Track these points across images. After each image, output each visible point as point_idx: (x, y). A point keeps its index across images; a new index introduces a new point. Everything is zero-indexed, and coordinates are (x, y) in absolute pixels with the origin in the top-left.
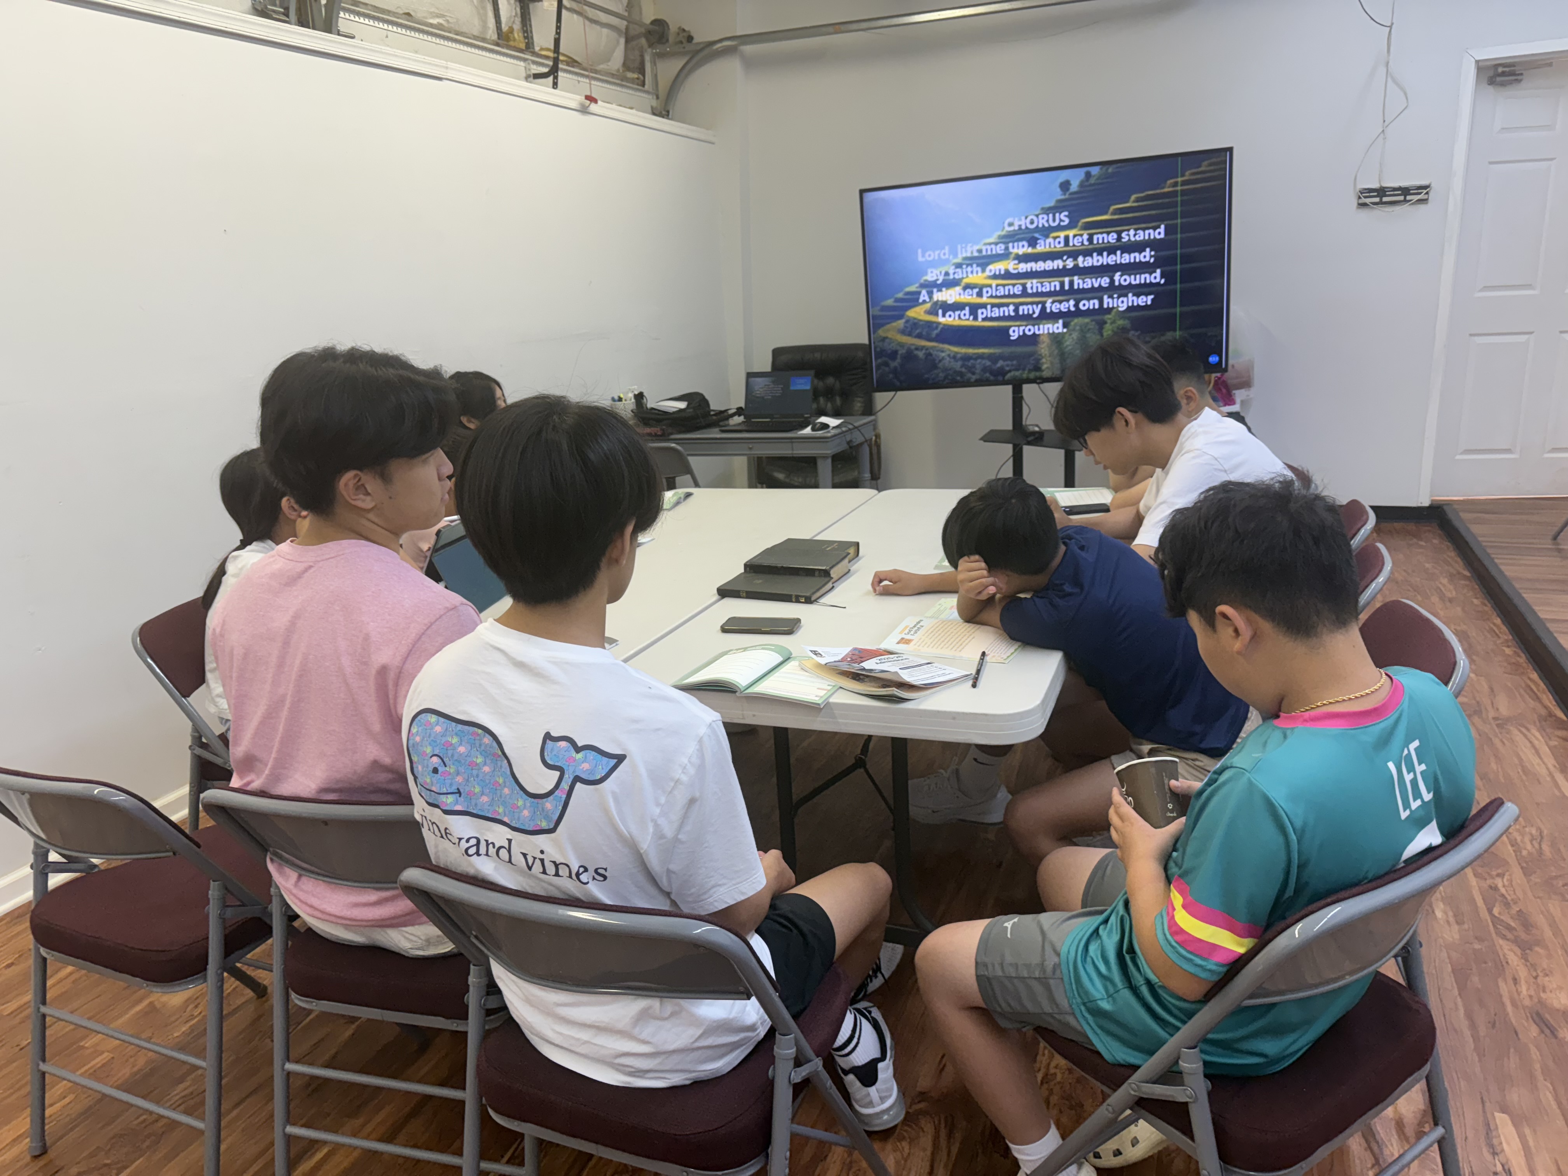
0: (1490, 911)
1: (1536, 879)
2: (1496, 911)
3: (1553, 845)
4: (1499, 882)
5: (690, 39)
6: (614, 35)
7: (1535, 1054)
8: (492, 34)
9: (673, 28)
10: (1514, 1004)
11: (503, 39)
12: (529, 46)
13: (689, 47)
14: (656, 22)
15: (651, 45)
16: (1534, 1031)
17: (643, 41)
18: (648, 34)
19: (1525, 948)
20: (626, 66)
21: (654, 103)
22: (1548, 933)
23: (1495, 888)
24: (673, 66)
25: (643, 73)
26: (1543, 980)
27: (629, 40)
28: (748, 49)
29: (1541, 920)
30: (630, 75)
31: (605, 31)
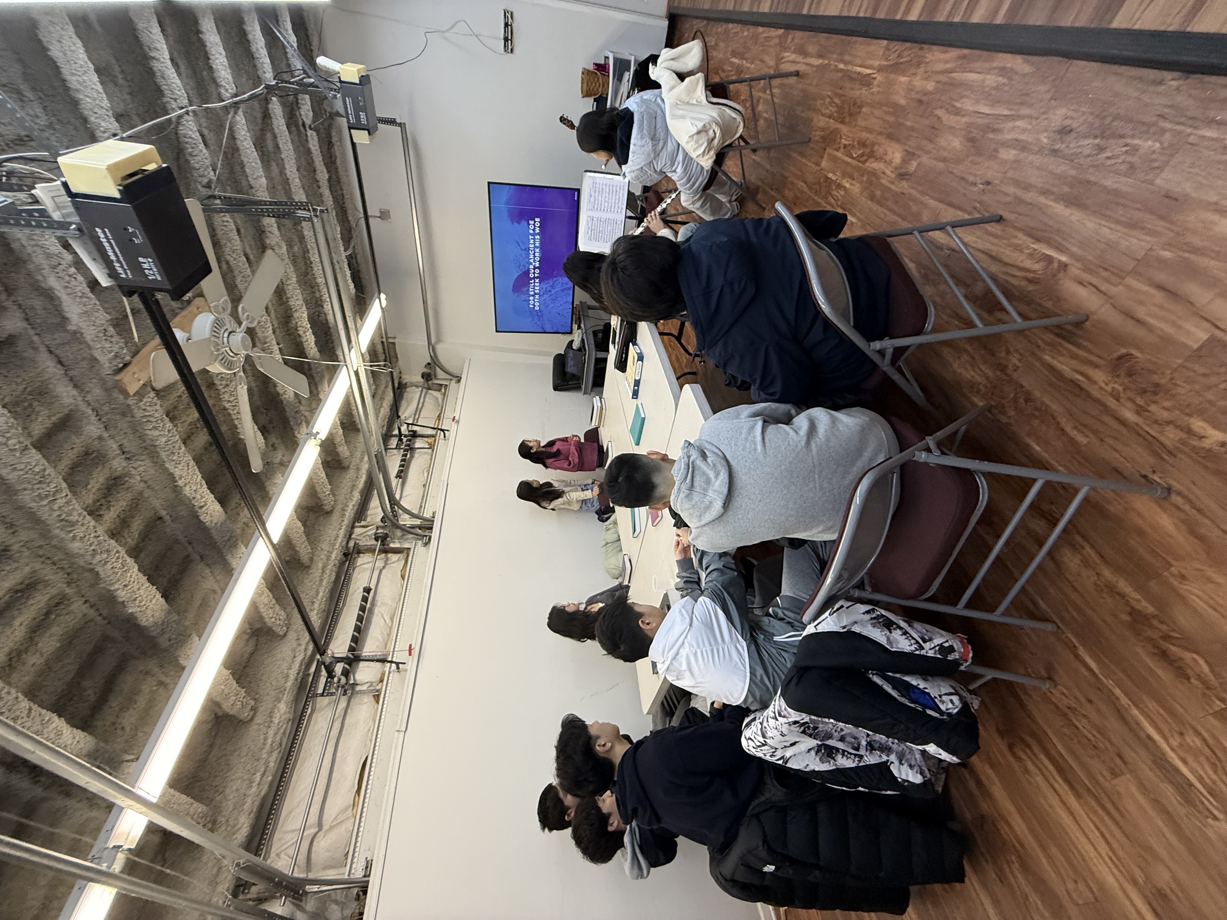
0: (853, 158)
1: (847, 120)
2: (855, 155)
3: (837, 95)
4: (843, 141)
5: (429, 364)
6: (428, 396)
7: (913, 192)
8: (430, 451)
9: (425, 370)
10: (892, 183)
11: (431, 447)
12: (433, 436)
13: (432, 365)
14: (423, 377)
15: (431, 379)
16: (905, 184)
17: (430, 382)
18: (427, 380)
19: (871, 155)
20: (440, 390)
21: (454, 381)
22: (870, 136)
23: (845, 146)
24: (440, 373)
25: (441, 385)
26: (888, 158)
27: (429, 389)
28: (433, 340)
29: (864, 135)
30: (443, 390)
31: (427, 400)
